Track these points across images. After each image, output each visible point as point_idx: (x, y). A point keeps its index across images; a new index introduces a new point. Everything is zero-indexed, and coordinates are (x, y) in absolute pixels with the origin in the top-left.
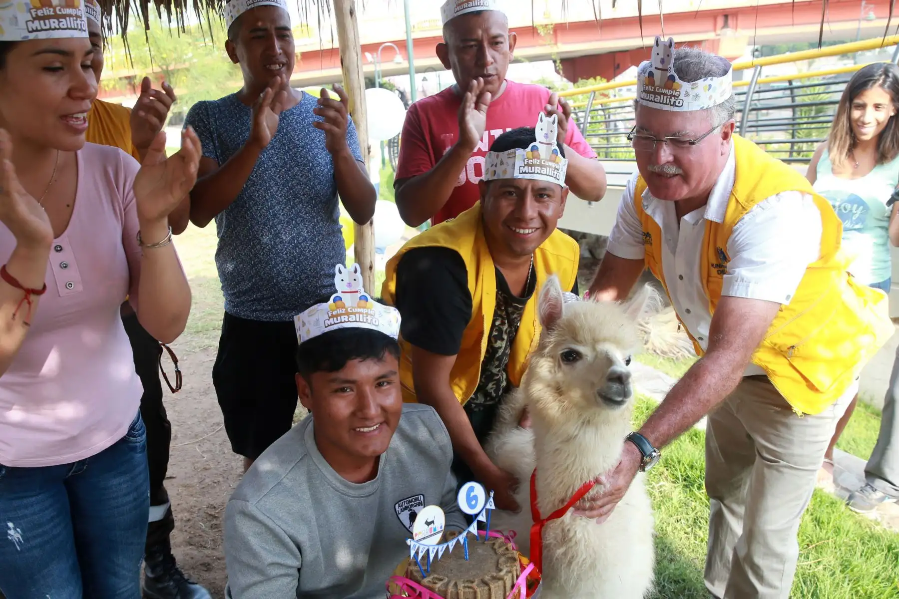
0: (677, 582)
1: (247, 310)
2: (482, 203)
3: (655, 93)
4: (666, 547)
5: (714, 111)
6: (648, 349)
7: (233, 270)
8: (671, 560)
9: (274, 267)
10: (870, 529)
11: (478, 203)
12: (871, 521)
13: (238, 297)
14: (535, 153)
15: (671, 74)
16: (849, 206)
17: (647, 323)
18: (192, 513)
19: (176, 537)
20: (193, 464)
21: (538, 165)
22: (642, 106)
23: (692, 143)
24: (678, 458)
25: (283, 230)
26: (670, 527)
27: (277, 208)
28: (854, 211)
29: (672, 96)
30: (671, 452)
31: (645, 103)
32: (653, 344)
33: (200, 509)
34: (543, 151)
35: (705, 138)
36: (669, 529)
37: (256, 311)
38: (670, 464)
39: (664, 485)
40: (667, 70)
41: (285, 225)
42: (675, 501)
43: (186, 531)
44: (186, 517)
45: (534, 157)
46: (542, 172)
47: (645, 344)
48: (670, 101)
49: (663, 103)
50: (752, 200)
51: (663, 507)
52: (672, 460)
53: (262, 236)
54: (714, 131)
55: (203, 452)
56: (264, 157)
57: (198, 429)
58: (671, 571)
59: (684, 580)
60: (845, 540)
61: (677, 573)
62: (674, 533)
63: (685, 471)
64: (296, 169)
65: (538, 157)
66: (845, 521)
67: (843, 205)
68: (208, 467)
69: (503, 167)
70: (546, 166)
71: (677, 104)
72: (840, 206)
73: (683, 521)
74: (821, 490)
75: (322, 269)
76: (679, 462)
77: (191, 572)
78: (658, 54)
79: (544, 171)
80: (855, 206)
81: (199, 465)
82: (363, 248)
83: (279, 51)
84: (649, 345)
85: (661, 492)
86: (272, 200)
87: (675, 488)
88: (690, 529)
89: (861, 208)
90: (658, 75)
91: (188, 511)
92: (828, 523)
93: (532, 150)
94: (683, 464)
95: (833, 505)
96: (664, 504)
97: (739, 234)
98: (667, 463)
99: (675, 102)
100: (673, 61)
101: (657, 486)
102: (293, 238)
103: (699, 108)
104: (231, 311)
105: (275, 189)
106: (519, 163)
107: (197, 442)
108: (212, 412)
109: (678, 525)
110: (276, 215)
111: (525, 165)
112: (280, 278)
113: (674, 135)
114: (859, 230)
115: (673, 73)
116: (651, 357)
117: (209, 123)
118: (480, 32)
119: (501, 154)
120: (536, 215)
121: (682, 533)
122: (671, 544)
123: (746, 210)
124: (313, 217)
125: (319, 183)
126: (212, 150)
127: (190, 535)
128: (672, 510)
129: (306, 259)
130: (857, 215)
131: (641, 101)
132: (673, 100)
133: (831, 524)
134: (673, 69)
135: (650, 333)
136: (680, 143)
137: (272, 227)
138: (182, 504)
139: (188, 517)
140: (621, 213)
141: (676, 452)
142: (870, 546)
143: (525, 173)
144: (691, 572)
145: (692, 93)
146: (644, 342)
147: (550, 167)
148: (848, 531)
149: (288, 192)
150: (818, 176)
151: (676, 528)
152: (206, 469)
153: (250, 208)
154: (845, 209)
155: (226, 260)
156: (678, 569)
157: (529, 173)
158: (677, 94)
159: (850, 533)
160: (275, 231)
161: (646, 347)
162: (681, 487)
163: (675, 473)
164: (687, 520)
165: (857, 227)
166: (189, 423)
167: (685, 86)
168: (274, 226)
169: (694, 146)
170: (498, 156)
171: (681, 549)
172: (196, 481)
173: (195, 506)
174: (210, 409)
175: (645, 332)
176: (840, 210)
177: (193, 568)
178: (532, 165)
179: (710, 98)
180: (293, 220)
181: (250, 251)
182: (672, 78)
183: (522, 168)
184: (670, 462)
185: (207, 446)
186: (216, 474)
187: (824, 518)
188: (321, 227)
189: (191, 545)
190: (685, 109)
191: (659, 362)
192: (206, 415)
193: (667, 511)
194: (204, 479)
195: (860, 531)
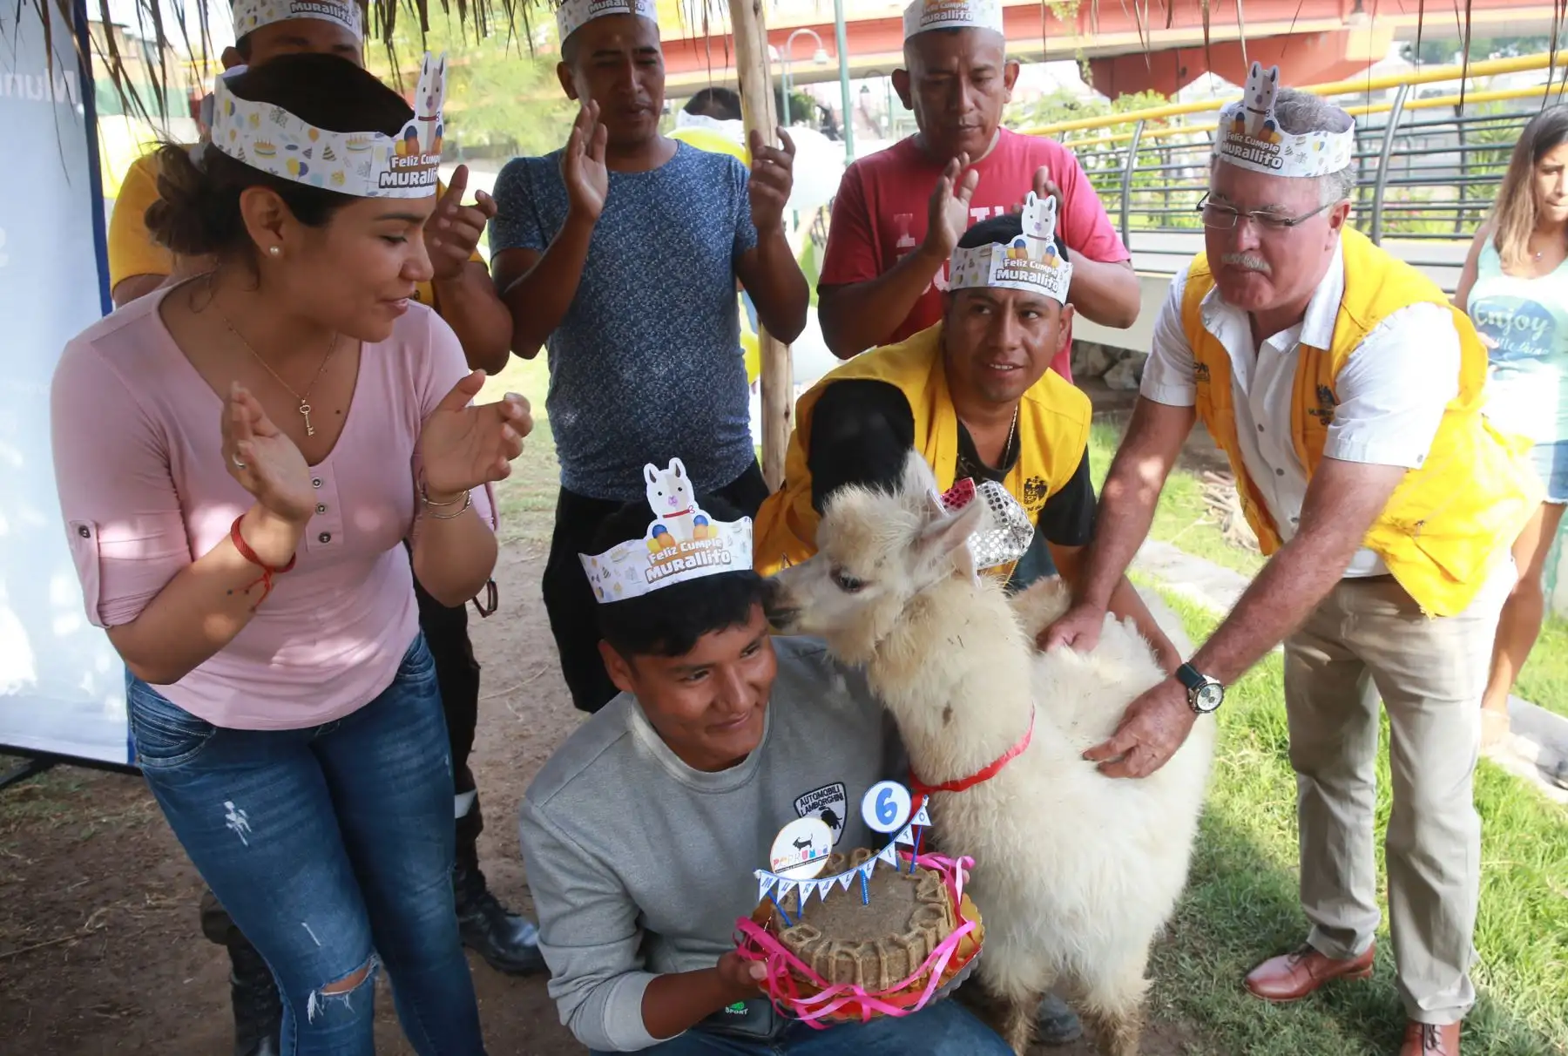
0: (1264, 902)
1: (597, 485)
2: (946, 323)
3: (1244, 145)
4: (1249, 849)
5: (1323, 183)
6: (1229, 539)
7: (577, 422)
8: (1257, 869)
9: (640, 418)
10: (1558, 817)
11: (940, 322)
12: (1560, 806)
13: (584, 464)
14: (1021, 250)
15: (1269, 119)
16: (1526, 320)
17: (1227, 497)
18: (505, 806)
19: (484, 844)
20: (502, 728)
21: (1024, 269)
22: (1222, 162)
23: (1289, 224)
24: (1269, 713)
25: (654, 359)
26: (1257, 819)
27: (645, 323)
28: (1534, 328)
29: (1267, 151)
30: (1259, 704)
31: (1226, 158)
32: (1237, 531)
33: (517, 800)
34: (1032, 247)
35: (1306, 221)
36: (1255, 822)
37: (611, 485)
38: (1258, 723)
39: (1248, 755)
40: (1264, 113)
41: (657, 351)
42: (1265, 780)
43: (496, 835)
44: (495, 813)
45: (1018, 257)
46: (1030, 279)
47: (1225, 531)
48: (1264, 159)
49: (1253, 161)
50: (1373, 317)
51: (1244, 788)
52: (1261, 716)
53: (621, 369)
54: (1321, 213)
55: (517, 710)
56: (621, 243)
57: (507, 674)
58: (1257, 885)
59: (1275, 899)
60: (1521, 835)
61: (1266, 888)
62: (1262, 828)
63: (1280, 733)
64: (673, 261)
65: (1024, 257)
66: (1522, 806)
67: (1519, 318)
68: (525, 733)
69: (973, 271)
70: (1035, 271)
71: (1273, 164)
72: (1513, 320)
73: (1276, 810)
74: (1487, 759)
75: (715, 419)
76: (1272, 719)
77: (509, 899)
78: (1254, 89)
79: (1033, 278)
80: (1536, 320)
81: (511, 731)
82: (775, 384)
83: (636, 86)
84: (1231, 533)
85: (1243, 766)
86: (637, 312)
87: (1265, 758)
88: (1287, 822)
89: (1545, 323)
90: (1250, 119)
91: (499, 804)
92: (1496, 810)
93: (1016, 245)
94: (1278, 723)
95: (1505, 783)
96: (1247, 784)
97: (1355, 367)
98: (1253, 720)
99: (1270, 161)
100: (1274, 101)
101: (1236, 756)
102: (670, 371)
103: (1303, 175)
104: (571, 486)
105: (641, 292)
106: (996, 264)
107: (507, 694)
108: (529, 646)
109: (1268, 817)
110: (642, 334)
111: (1005, 268)
112: (651, 436)
113: (1264, 209)
114: (1540, 358)
115: (1272, 117)
116: (1233, 552)
117: (531, 192)
118: (955, 61)
119: (970, 250)
120: (1017, 343)
121: (1276, 828)
122: (1257, 845)
123: (1366, 331)
124: (702, 337)
125: (709, 282)
126: (537, 238)
127: (505, 841)
128: (1260, 793)
129: (691, 405)
130: (1539, 334)
131: (1222, 155)
132: (1268, 157)
133: (1499, 812)
134: (1273, 112)
135: (1232, 513)
136: (1273, 221)
137: (636, 355)
138: (487, 792)
139: (501, 814)
140: (1161, 335)
141: (1267, 704)
142: (1556, 843)
143: (1005, 279)
144: (1286, 887)
145: (1297, 151)
146: (1223, 527)
147: (1042, 272)
148: (1525, 822)
149: (661, 297)
150: (1481, 273)
151: (1264, 821)
152: (522, 737)
153: (602, 324)
154: (1522, 325)
155: (565, 408)
156: (1267, 883)
157: (1010, 279)
158: (1274, 149)
159: (1528, 824)
160: (642, 361)
161: (1225, 535)
162: (1275, 758)
163: (1266, 736)
164: (1283, 809)
165: (1538, 352)
166: (493, 663)
167: (1286, 140)
168: (640, 352)
169: (1291, 229)
170: (966, 255)
171: (1271, 853)
172: (509, 756)
173: (509, 796)
174: (525, 641)
175: (1226, 512)
176: (1514, 326)
177: (511, 892)
178: (1015, 269)
179: (1321, 161)
180: (670, 343)
181: (603, 392)
182: (1270, 126)
183: (1000, 272)
184: (1258, 719)
185: (523, 700)
186: (539, 744)
187: (1490, 802)
188: (715, 353)
189: (507, 856)
190: (1283, 172)
191: (1247, 559)
192: (518, 651)
193: (1252, 795)
194: (522, 753)
195: (1543, 821)
